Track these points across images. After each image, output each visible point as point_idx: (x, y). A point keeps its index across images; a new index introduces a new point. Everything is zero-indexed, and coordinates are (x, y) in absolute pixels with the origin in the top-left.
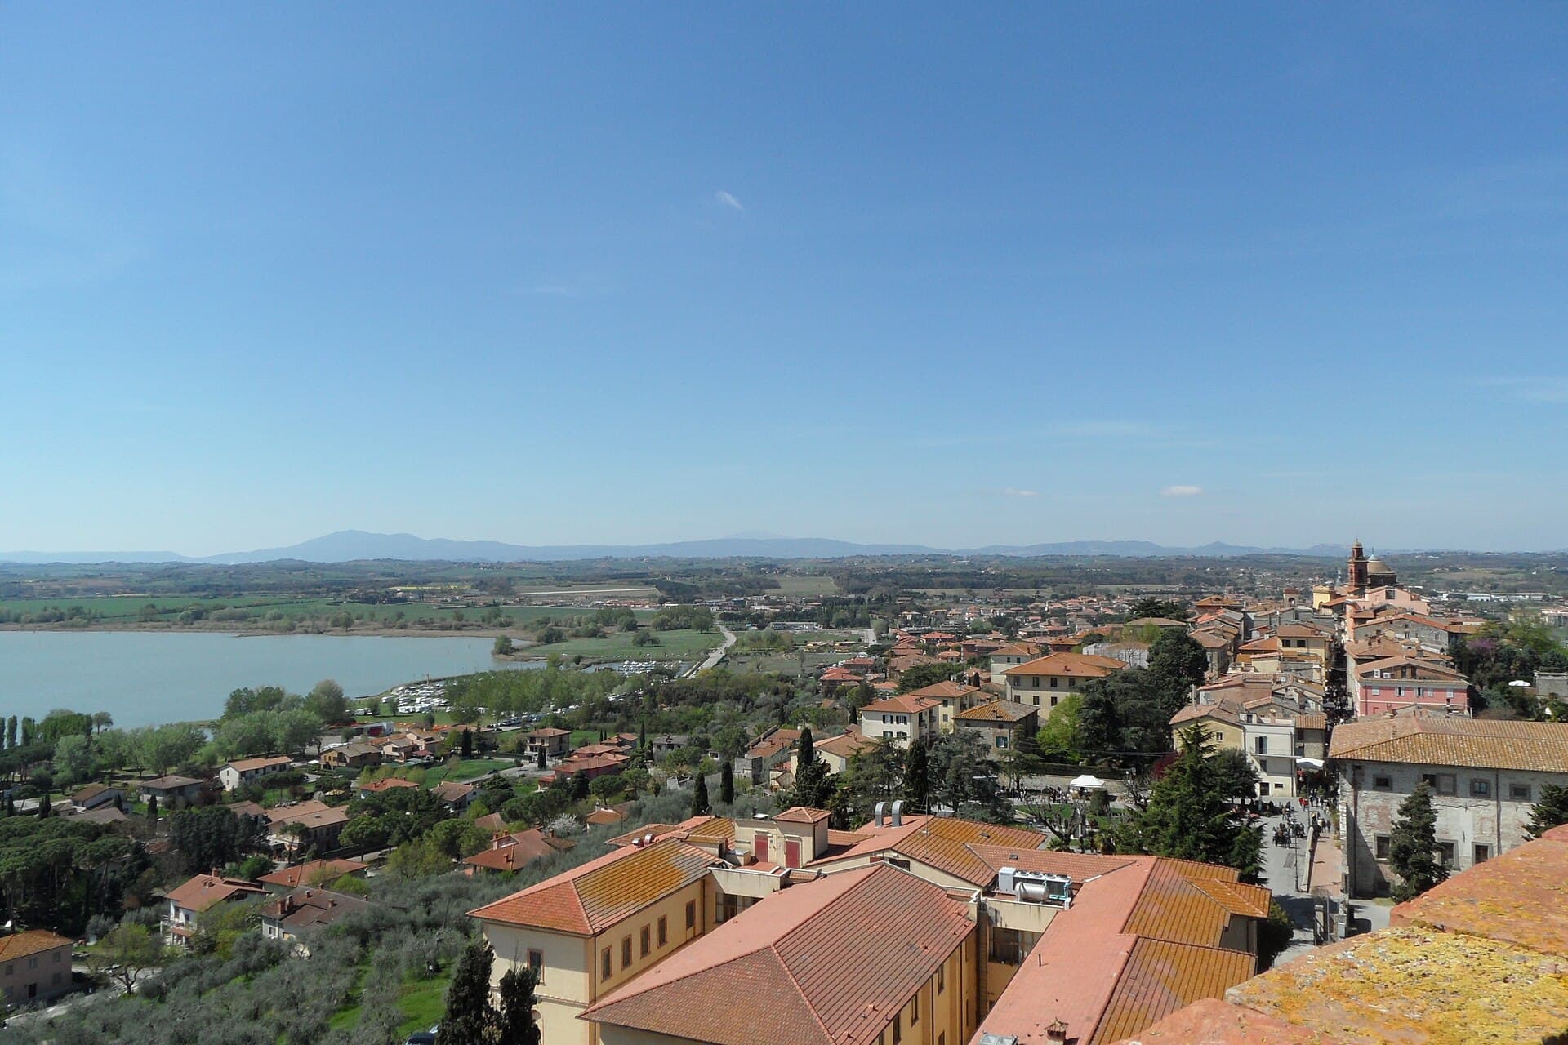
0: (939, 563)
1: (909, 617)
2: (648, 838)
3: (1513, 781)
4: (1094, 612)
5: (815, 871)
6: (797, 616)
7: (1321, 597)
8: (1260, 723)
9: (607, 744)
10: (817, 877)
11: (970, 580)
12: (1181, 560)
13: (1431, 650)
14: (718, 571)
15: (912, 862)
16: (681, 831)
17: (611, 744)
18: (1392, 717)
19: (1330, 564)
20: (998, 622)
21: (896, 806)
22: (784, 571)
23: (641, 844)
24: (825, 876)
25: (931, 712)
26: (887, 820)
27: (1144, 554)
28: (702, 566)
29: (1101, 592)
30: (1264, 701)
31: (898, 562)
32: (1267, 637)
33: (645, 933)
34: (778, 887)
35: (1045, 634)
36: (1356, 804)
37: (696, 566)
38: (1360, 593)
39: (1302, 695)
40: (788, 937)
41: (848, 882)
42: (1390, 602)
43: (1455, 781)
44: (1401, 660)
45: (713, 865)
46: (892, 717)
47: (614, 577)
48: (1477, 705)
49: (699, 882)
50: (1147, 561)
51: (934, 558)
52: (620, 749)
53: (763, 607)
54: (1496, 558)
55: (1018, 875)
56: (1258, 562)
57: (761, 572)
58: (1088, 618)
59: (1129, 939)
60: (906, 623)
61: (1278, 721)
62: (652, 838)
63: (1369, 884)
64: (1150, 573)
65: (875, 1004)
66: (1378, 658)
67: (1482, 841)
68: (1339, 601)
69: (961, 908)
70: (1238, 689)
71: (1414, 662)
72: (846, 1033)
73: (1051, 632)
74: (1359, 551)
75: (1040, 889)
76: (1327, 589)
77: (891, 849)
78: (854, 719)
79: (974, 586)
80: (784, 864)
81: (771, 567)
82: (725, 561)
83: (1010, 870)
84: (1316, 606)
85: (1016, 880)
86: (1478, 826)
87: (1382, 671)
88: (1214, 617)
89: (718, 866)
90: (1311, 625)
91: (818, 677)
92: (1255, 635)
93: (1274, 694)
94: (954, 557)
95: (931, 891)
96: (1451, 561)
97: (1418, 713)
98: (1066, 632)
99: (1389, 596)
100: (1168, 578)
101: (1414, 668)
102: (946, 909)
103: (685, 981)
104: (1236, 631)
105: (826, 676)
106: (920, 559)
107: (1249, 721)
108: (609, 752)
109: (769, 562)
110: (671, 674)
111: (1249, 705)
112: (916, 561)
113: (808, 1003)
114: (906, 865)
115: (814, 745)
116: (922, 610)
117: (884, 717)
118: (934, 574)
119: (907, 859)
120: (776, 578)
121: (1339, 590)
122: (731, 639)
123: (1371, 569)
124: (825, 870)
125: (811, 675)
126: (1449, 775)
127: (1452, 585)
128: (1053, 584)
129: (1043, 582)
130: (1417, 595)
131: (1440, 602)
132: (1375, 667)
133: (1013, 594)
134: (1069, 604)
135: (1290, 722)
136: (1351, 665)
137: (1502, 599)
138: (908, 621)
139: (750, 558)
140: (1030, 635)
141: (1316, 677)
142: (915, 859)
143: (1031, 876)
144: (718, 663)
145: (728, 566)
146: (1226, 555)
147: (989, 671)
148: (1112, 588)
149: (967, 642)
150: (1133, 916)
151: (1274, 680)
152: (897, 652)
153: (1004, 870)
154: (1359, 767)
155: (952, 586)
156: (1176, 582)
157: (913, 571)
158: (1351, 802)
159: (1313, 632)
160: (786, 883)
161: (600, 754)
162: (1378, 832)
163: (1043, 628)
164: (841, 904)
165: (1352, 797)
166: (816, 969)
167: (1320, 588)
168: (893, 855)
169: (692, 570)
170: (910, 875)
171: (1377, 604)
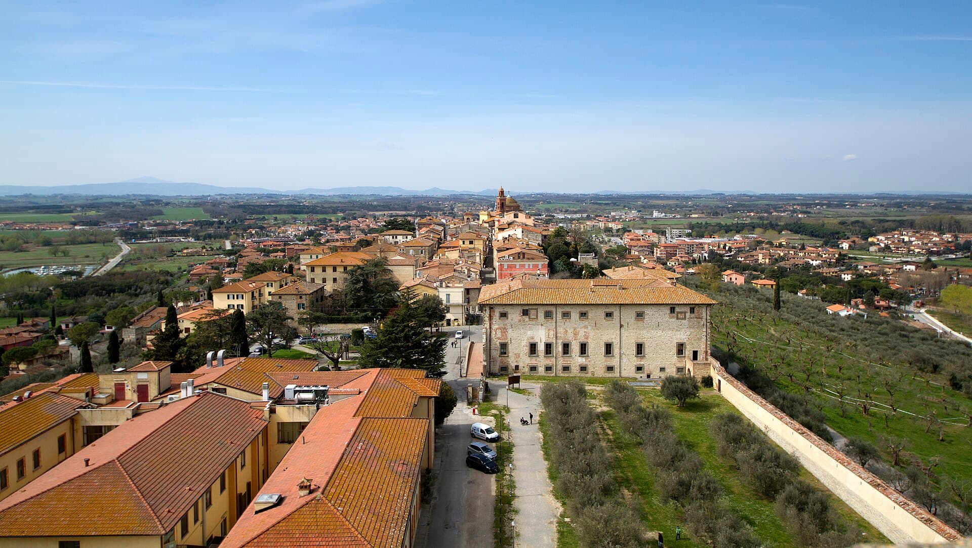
0: (274, 199)
1: (254, 232)
2: (26, 394)
3: (563, 310)
4: (366, 227)
5: (159, 402)
6: (175, 232)
7: (484, 217)
8: (447, 287)
9: (23, 326)
10: (160, 406)
11: (293, 209)
12: (416, 198)
13: (534, 244)
14: (118, 204)
15: (228, 389)
16: (55, 387)
17: (27, 326)
18: (512, 280)
19: (492, 200)
20: (310, 233)
21: (220, 353)
22: (167, 204)
23: (20, 399)
24: (167, 404)
25: (260, 291)
26: (215, 363)
27: (395, 194)
28: (104, 200)
29: (370, 215)
30: (449, 275)
31: (247, 198)
32: (454, 239)
33: (21, 464)
34: (130, 416)
35: (337, 240)
36: (490, 328)
37: (100, 201)
38: (502, 215)
39: (469, 270)
40: (129, 452)
41: (181, 407)
42: (516, 219)
43: (537, 312)
44: (518, 250)
45: (81, 407)
46: (234, 295)
47: (31, 208)
48: (552, 271)
49: (69, 421)
50: (396, 198)
51: (269, 196)
52: (34, 329)
53: (151, 228)
54: (568, 197)
55: (297, 389)
56: (457, 199)
57: (150, 205)
58: (363, 231)
59: (358, 419)
60: (252, 235)
61: (456, 285)
62: (30, 394)
63: (496, 369)
64: (399, 205)
65: (191, 487)
66: (508, 249)
67: (549, 341)
68: (492, 219)
69: (259, 414)
70: (437, 269)
71: (524, 251)
72: (168, 509)
73: (341, 239)
74: (502, 192)
75: (310, 396)
76: (486, 213)
77: (213, 382)
78: (210, 298)
79: (295, 213)
80: (136, 399)
81: (158, 201)
82: (122, 197)
83: (291, 387)
84: (481, 222)
85: (295, 392)
86: (547, 334)
87: (509, 256)
88: (428, 229)
89: (85, 408)
90: (477, 233)
91: (189, 272)
92: (449, 238)
93: (455, 270)
94: (283, 196)
95: (240, 406)
96: (547, 199)
97: (524, 277)
98: (350, 239)
99: (516, 216)
100: (408, 208)
101: (524, 254)
102: (249, 416)
103: (43, 495)
104: (439, 237)
105: (195, 271)
106: (261, 197)
107: (441, 286)
108: (25, 332)
109: (156, 198)
110: (79, 274)
111: (441, 278)
112: (259, 198)
113: (140, 494)
114: (224, 391)
115: (178, 317)
116: (262, 228)
117: (228, 296)
118: (270, 205)
119: (225, 387)
120: (161, 208)
121: (493, 214)
122: (126, 249)
123: (507, 203)
124: (166, 400)
125: (185, 271)
126: (535, 309)
127: (548, 210)
128: (343, 211)
129: (338, 210)
130: (529, 216)
131: (541, 219)
132: (506, 254)
133: (318, 217)
134: (352, 223)
135: (462, 285)
136: (495, 252)
137: (569, 217)
138: (253, 235)
139: (142, 195)
140: (328, 241)
141: (478, 260)
142: (229, 386)
143: (306, 388)
144: (116, 266)
145: (125, 200)
146: (440, 195)
147: (299, 264)
148: (377, 213)
149: (289, 247)
150: (362, 406)
151: (456, 263)
152: (244, 254)
153: (289, 387)
154: (492, 308)
155: (280, 213)
156: (413, 210)
157: (256, 204)
158: (488, 327)
159: (477, 236)
160: (136, 414)
161: (17, 334)
162: (501, 341)
163: (336, 236)
164: (172, 423)
165: (488, 324)
166: (148, 471)
167: (483, 212)
168: (215, 385)
169: (97, 203)
170: (227, 397)
171: (510, 221)
